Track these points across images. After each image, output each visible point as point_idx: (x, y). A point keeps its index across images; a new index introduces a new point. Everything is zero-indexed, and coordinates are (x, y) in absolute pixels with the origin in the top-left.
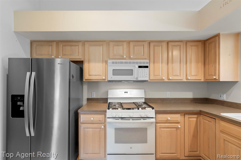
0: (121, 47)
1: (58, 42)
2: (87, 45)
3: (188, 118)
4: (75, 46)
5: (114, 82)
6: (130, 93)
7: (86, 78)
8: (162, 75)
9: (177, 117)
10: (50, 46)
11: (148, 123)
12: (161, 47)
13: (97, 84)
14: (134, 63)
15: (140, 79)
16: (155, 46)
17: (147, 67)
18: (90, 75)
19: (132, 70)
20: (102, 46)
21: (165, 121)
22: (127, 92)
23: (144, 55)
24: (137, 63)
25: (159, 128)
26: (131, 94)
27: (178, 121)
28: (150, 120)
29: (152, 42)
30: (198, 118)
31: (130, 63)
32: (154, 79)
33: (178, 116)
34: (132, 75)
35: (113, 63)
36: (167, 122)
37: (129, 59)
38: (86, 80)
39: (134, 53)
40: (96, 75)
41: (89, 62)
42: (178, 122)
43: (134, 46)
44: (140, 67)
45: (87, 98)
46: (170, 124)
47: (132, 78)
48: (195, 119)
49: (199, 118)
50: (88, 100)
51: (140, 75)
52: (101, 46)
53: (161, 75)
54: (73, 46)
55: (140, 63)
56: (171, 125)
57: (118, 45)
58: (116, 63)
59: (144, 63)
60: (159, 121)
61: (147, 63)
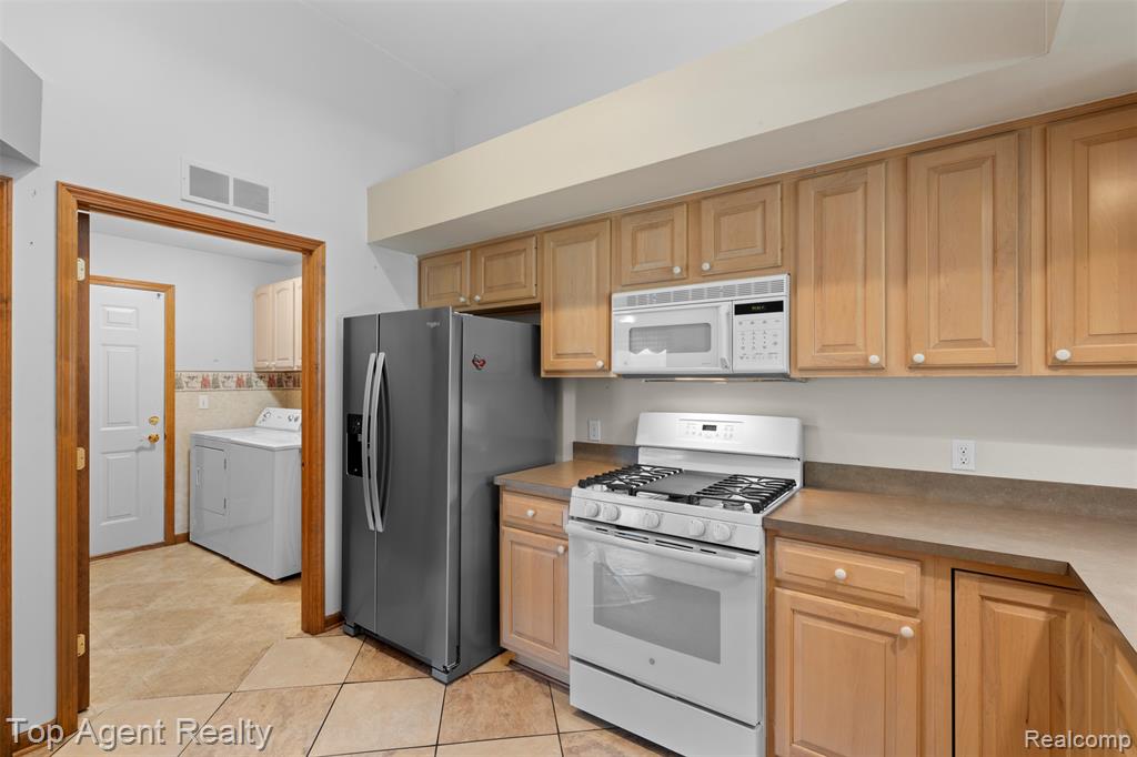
0: (665, 231)
1: (476, 249)
2: (549, 243)
3: (983, 597)
4: (518, 252)
5: (643, 380)
6: (726, 429)
7: (546, 368)
8: (865, 345)
9: (900, 577)
10: (457, 264)
11: (724, 570)
12: (860, 193)
13: (607, 388)
14: (713, 293)
15: (740, 366)
16: (825, 196)
17: (776, 307)
18: (558, 356)
19: (708, 325)
20: (594, 243)
21: (823, 585)
22: (713, 428)
23: (765, 253)
24: (729, 292)
25: (789, 612)
26: (731, 436)
27: (903, 597)
28: (734, 558)
29: (804, 178)
30: (1063, 614)
31: (698, 295)
32: (820, 363)
33: (902, 572)
34: (708, 349)
35: (631, 301)
36: (831, 589)
37: (702, 279)
38: (547, 372)
39: (717, 249)
40: (576, 355)
41: (556, 306)
42: (899, 602)
43: (718, 216)
44: (741, 309)
45: (574, 443)
46: (854, 608)
47: (704, 364)
48: (1040, 616)
49: (1068, 616)
50: (579, 447)
51: (743, 348)
52: (591, 240)
53: (860, 342)
54: (510, 254)
55: (745, 290)
56: (856, 613)
57: (652, 226)
58: (642, 300)
59: (761, 288)
60: (788, 577)
61: (778, 287)
